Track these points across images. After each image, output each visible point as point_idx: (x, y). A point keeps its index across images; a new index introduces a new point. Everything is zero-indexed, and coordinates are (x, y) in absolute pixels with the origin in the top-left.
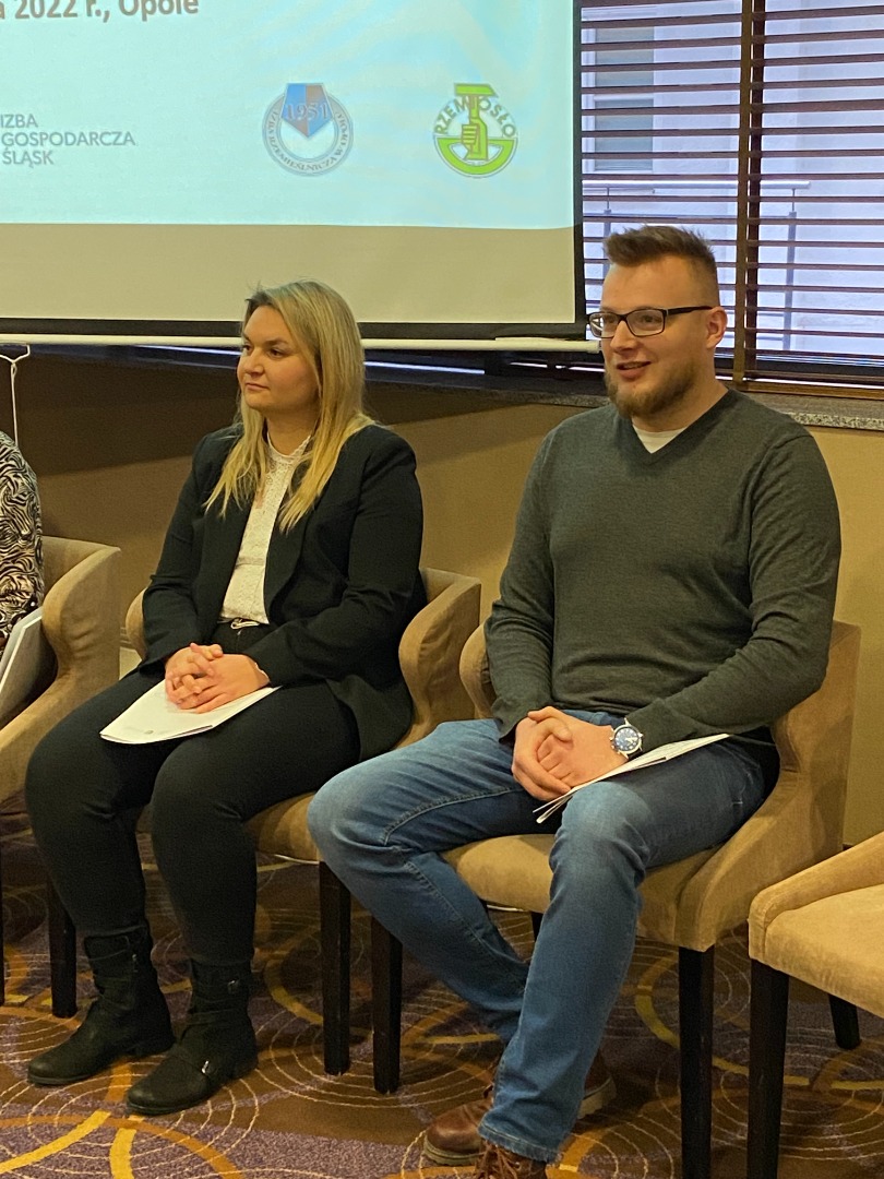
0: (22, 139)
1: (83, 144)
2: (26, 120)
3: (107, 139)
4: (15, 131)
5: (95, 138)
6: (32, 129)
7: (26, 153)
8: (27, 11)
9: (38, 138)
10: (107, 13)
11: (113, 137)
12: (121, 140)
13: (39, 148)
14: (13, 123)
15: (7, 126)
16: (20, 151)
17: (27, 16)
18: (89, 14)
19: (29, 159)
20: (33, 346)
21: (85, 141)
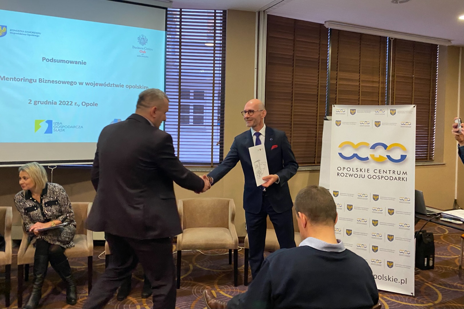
0: (58, 127)
1: (72, 128)
2: (60, 123)
3: (77, 127)
4: (57, 125)
5: (74, 127)
6: (61, 125)
7: (59, 129)
8: (62, 104)
9: (62, 127)
10: (79, 105)
11: (78, 127)
12: (80, 127)
13: (62, 128)
14: (57, 124)
15: (55, 124)
16: (57, 129)
17: (61, 105)
18: (75, 105)
19: (60, 130)
20: (57, 166)
21: (72, 127)
